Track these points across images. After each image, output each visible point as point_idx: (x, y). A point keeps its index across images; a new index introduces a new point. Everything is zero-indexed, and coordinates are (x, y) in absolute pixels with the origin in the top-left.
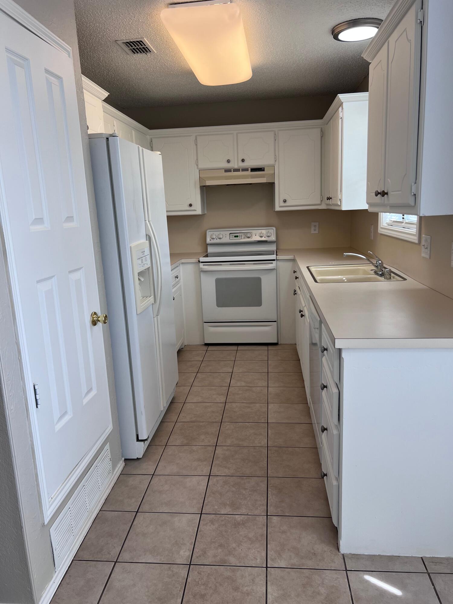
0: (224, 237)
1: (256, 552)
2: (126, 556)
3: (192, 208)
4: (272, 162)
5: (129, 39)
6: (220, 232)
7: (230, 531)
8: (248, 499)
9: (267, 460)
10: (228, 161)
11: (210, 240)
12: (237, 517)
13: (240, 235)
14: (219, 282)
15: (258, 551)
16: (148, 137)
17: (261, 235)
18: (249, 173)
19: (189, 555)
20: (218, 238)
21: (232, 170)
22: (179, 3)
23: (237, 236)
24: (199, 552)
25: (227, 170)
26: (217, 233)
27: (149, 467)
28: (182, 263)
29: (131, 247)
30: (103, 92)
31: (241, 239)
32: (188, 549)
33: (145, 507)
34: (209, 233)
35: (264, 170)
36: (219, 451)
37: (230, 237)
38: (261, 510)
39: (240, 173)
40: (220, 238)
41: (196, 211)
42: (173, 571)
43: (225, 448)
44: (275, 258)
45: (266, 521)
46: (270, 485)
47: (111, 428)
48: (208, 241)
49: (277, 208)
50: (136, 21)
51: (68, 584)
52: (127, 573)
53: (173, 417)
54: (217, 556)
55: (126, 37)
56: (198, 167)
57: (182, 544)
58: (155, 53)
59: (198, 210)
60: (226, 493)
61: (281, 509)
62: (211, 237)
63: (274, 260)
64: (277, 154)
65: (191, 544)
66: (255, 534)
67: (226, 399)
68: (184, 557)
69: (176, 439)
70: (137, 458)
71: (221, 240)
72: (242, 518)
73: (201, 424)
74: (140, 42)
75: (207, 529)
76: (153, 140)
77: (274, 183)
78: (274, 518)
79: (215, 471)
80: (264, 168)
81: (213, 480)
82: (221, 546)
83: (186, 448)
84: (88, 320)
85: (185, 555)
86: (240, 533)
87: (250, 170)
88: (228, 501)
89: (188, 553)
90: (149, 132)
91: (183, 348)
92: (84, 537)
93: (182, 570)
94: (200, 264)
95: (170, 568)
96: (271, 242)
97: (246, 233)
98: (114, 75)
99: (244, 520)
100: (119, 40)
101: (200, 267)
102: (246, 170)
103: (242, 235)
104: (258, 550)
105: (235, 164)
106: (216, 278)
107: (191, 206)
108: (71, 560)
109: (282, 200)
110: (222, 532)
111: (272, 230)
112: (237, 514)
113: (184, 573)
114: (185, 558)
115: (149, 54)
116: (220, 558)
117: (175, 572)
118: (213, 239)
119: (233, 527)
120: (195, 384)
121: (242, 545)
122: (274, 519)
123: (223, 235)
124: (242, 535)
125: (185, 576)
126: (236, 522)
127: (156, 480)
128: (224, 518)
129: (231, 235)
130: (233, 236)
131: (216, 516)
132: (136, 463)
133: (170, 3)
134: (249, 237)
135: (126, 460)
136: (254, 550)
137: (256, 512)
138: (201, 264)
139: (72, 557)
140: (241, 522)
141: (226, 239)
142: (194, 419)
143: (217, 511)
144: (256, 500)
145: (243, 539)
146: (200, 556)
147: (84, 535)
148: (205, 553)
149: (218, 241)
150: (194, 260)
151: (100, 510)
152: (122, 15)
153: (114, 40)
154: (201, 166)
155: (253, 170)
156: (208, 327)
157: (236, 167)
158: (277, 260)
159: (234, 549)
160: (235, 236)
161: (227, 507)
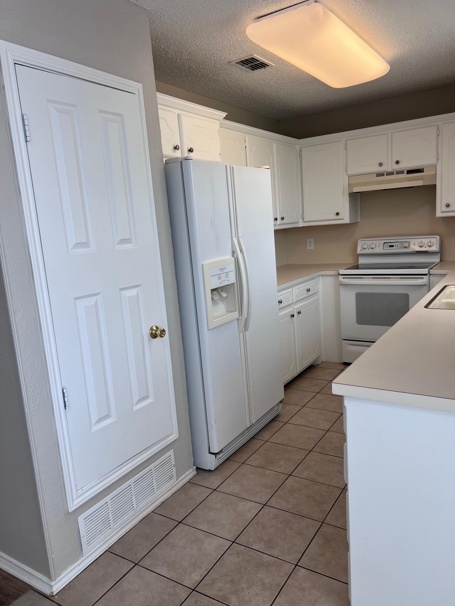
0: (377, 247)
1: (262, 601)
2: (147, 562)
3: (339, 217)
4: (433, 161)
5: (240, 59)
6: (373, 241)
7: (249, 569)
8: (288, 541)
9: (334, 503)
10: (381, 165)
11: (361, 250)
12: (265, 556)
13: (395, 245)
14: (360, 297)
15: (264, 601)
16: (298, 147)
17: (421, 245)
18: (405, 175)
19: (198, 580)
20: (370, 248)
21: (385, 174)
22: (265, 16)
23: (393, 246)
24: (208, 580)
25: (380, 175)
26: (369, 243)
27: (214, 481)
28: (321, 275)
29: (202, 265)
30: (220, 114)
31: (397, 249)
32: (201, 574)
33: (189, 521)
34: (360, 242)
35: (423, 171)
36: (291, 480)
37: (385, 246)
38: (293, 558)
39: (395, 177)
40: (372, 248)
41: (344, 219)
42: (175, 590)
43: (298, 479)
44: (427, 273)
45: (291, 571)
46: (321, 532)
47: (176, 436)
48: (359, 251)
49: (439, 214)
50: (236, 41)
51: (91, 571)
52: (139, 578)
53: (266, 435)
54: (222, 590)
55: (236, 57)
56: (347, 173)
57: (198, 567)
58: (274, 66)
59: (346, 218)
60: (270, 528)
61: (315, 563)
62: (362, 247)
63: (426, 275)
64: (440, 152)
65: (206, 570)
66: (272, 581)
67: (331, 427)
68: (193, 580)
69: (256, 459)
70: (209, 470)
71: (373, 250)
72: (269, 560)
73: (289, 448)
74: (253, 60)
75: (231, 560)
76: (302, 149)
77: (435, 185)
78: (303, 570)
79: (272, 502)
80: (423, 169)
81: (266, 509)
82: (232, 581)
83: (260, 470)
84: (146, 332)
85: (195, 579)
86: (257, 575)
87: (405, 172)
88: (267, 537)
89: (198, 578)
90: (299, 141)
91: (318, 364)
92: (126, 533)
93: (183, 593)
94: (339, 276)
95: (175, 586)
96: (433, 253)
97: (403, 243)
98: (249, 92)
99: (270, 562)
100: (232, 61)
101: (339, 280)
102: (401, 172)
103: (398, 245)
104: (265, 599)
105: (390, 167)
106: (357, 292)
107: (339, 215)
108: (105, 549)
109: (444, 205)
110: (241, 568)
111: (436, 239)
112: (267, 553)
113: (184, 596)
114: (193, 582)
115: (267, 68)
116: (223, 594)
117: (177, 592)
118: (364, 249)
119: (254, 566)
120: (308, 405)
121: (252, 588)
122: (301, 572)
123: (375, 244)
124: (258, 578)
125: (183, 600)
126: (261, 561)
127: (215, 494)
128: (252, 553)
129: (386, 244)
130: (387, 245)
131: (245, 549)
132: (207, 475)
133: (256, 17)
134: (405, 247)
135: (198, 468)
136: (260, 598)
137: (287, 558)
138: (341, 277)
139: (108, 547)
140: (266, 564)
141: (379, 250)
142: (285, 442)
143: (249, 544)
144: (296, 545)
145: (257, 583)
146: (207, 585)
147: (127, 531)
148: (214, 583)
149: (370, 251)
150: (333, 272)
151: (152, 512)
152: (219, 38)
153: (228, 62)
154: (351, 172)
155: (409, 172)
156: (347, 345)
157: (390, 170)
158: (430, 274)
159: (242, 589)
160: (390, 246)
161: (261, 543)
